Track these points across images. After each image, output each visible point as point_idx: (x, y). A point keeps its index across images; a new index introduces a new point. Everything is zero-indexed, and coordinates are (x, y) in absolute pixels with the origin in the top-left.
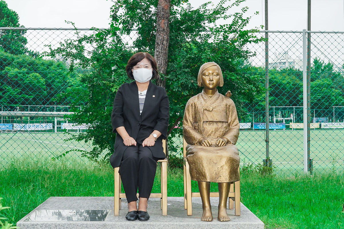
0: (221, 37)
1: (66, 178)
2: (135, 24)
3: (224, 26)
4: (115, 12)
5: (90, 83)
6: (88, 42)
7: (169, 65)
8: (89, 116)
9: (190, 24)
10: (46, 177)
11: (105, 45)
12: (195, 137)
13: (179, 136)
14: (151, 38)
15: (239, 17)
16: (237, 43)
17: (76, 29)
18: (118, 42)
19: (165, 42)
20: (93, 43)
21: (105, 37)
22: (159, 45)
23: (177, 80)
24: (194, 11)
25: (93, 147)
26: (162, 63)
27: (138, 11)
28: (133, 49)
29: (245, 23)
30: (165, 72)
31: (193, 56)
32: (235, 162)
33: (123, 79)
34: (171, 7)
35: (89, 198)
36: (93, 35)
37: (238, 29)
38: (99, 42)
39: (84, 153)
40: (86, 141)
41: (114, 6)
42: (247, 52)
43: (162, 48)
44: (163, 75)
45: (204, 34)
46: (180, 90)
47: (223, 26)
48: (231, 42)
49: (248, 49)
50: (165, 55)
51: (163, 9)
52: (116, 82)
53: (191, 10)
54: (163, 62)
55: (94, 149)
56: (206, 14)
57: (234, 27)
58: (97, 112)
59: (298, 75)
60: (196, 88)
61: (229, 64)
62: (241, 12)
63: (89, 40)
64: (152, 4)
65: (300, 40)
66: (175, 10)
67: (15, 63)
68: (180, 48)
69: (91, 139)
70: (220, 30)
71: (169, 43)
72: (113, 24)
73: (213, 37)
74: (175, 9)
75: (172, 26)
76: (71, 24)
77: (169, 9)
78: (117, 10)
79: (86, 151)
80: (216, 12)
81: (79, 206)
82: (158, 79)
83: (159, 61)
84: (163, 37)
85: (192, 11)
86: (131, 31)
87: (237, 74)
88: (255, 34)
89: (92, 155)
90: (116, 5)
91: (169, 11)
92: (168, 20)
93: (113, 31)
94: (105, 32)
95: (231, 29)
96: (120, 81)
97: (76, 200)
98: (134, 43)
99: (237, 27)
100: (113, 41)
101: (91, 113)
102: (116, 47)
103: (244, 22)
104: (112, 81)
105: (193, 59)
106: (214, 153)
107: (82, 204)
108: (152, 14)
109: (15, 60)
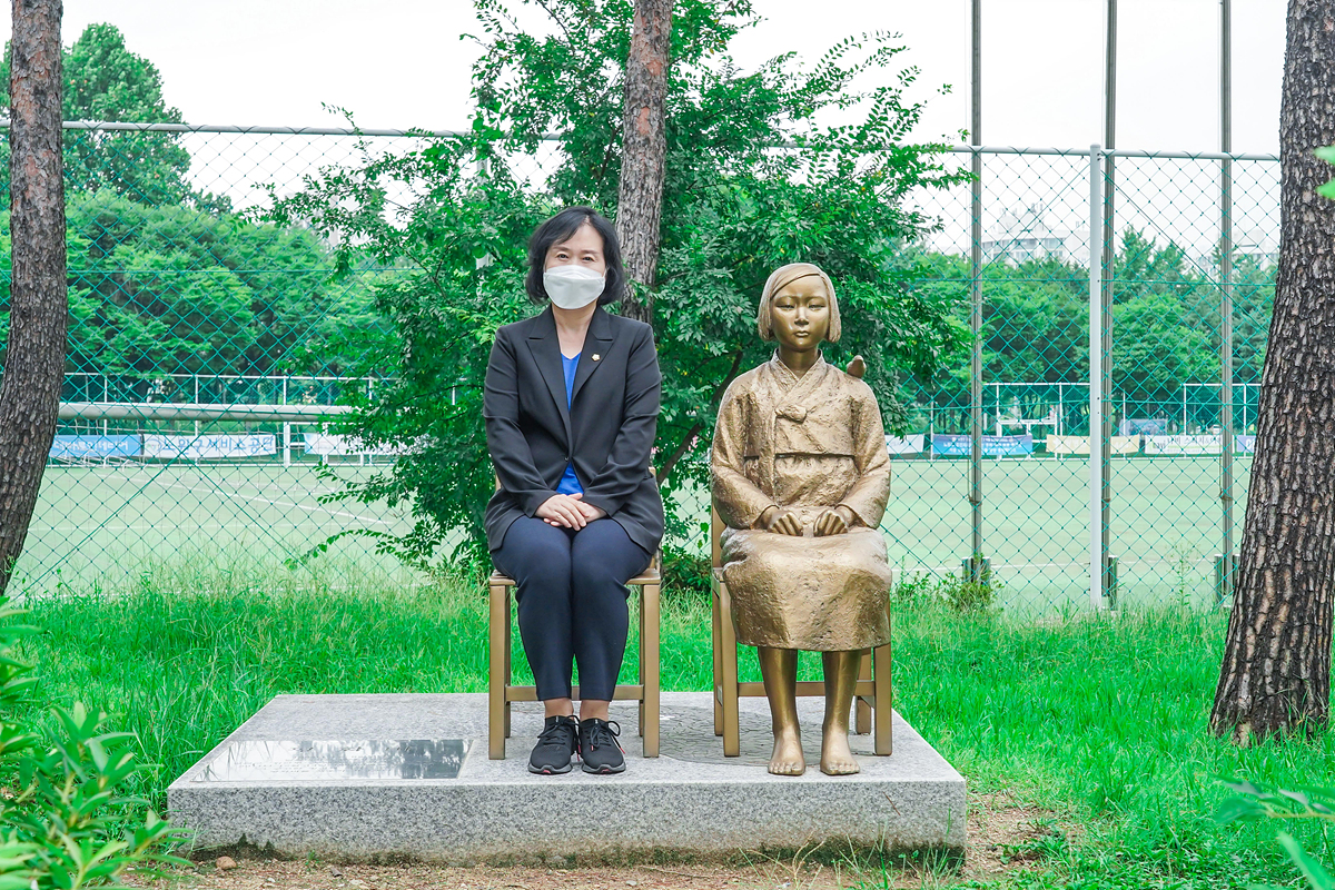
0: (832, 167)
1: (327, 630)
2: (555, 120)
3: (842, 130)
4: (487, 80)
5: (404, 313)
6: (398, 174)
7: (663, 258)
8: (402, 420)
9: (731, 122)
10: (260, 624)
11: (453, 187)
12: (751, 504)
13: (695, 487)
14: (604, 166)
15: (890, 100)
16: (883, 186)
17: (358, 132)
18: (499, 177)
19: (650, 182)
20: (415, 178)
21: (453, 161)
22: (632, 191)
23: (689, 305)
24: (744, 80)
25: (413, 522)
26: (642, 248)
27: (565, 76)
28: (545, 200)
29: (908, 122)
30: (650, 278)
31: (743, 226)
32: (877, 584)
33: (515, 301)
34: (670, 66)
35: (407, 699)
36: (414, 154)
37: (884, 140)
38: (435, 176)
39: (385, 540)
40: (392, 503)
41: (483, 58)
42: (914, 217)
43: (640, 201)
44: (645, 290)
45: (778, 157)
46: (699, 339)
47: (838, 131)
48: (862, 184)
49: (917, 210)
50: (651, 225)
51: (644, 73)
52: (492, 309)
53: (734, 78)
54: (643, 245)
55: (419, 528)
56: (784, 90)
57: (875, 136)
58: (429, 408)
59: (1073, 283)
60: (751, 331)
61: (857, 255)
62: (896, 84)
63: (402, 168)
64: (611, 54)
65: (1080, 177)
66: (684, 77)
67: (148, 232)
68: (699, 201)
69: (406, 497)
70: (829, 143)
71: (664, 185)
72: (480, 119)
73: (806, 166)
74: (683, 73)
75: (674, 129)
76: (341, 114)
77: (664, 74)
78: (494, 72)
79: (390, 534)
80: (817, 85)
81: (375, 726)
82: (627, 302)
83: (630, 244)
84: (645, 165)
85: (739, 81)
86: (539, 141)
87: (881, 287)
88: (939, 158)
89: (412, 546)
90: (492, 56)
91: (663, 79)
92: (662, 111)
93: (480, 141)
94: (455, 145)
95: (862, 140)
96: (505, 306)
97: (362, 705)
98: (551, 183)
99: (884, 135)
100: (483, 174)
101: (406, 409)
102: (491, 196)
103: (905, 119)
104: (479, 306)
105: (741, 236)
106: (811, 556)
107: (381, 720)
108: (611, 89)
109: (149, 223)
